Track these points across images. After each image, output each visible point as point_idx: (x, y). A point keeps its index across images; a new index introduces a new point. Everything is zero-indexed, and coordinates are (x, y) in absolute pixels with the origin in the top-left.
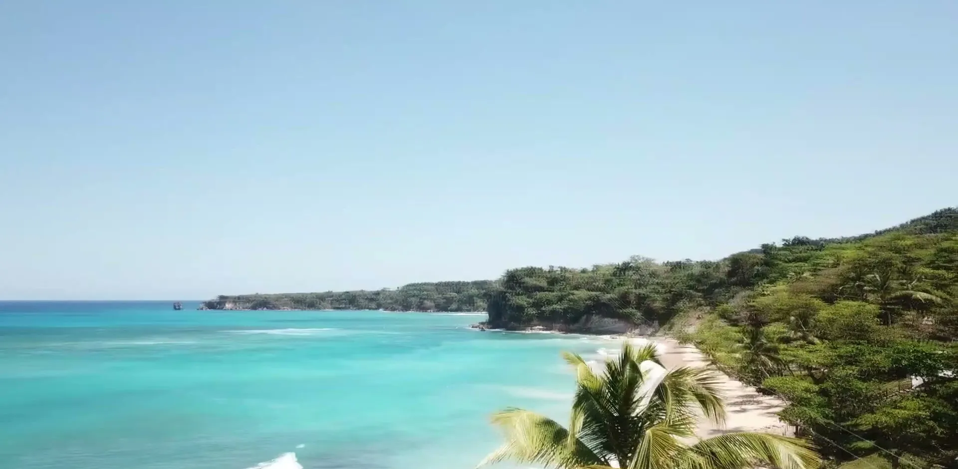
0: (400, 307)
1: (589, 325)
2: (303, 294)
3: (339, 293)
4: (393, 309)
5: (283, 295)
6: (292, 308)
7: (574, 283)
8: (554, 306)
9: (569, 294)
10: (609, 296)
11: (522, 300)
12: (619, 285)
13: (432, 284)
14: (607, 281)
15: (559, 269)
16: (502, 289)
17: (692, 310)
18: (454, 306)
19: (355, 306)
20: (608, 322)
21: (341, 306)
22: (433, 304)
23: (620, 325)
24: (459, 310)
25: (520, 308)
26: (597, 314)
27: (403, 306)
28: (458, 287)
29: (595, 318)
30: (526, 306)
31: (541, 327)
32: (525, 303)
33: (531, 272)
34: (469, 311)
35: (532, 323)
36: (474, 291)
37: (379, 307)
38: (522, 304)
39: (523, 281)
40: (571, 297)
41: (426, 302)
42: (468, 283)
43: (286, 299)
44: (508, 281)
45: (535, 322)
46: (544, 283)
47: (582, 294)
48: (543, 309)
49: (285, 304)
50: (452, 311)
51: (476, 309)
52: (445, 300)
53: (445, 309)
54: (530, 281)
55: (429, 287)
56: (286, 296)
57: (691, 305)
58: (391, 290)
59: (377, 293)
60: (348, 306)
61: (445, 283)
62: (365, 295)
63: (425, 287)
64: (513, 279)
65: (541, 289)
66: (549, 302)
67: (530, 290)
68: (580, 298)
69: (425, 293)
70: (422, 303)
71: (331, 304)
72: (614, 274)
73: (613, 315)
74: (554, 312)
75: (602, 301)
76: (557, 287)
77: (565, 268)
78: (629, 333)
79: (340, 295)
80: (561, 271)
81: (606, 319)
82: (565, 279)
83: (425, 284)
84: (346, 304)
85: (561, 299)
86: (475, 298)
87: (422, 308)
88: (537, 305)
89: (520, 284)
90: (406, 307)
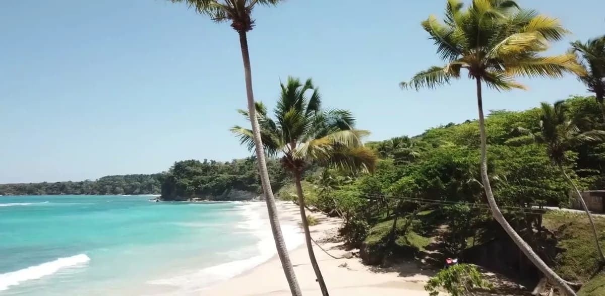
0: (98, 192)
1: (229, 196)
2: (24, 184)
3: (52, 184)
4: (93, 194)
5: (8, 184)
6: (14, 193)
7: (220, 170)
8: (207, 184)
9: (216, 177)
10: (242, 176)
11: (185, 181)
12: (248, 170)
13: (122, 176)
14: (242, 168)
15: (211, 162)
16: (172, 174)
17: (292, 183)
18: (137, 191)
19: (65, 192)
20: (241, 193)
21: (53, 192)
22: (122, 189)
23: (249, 194)
24: (141, 193)
25: (184, 187)
26: (234, 188)
27: (101, 192)
28: (141, 178)
29: (233, 191)
30: (188, 185)
31: (197, 198)
32: (187, 183)
33: (192, 163)
34: (148, 193)
35: (192, 196)
36: (152, 180)
37: (82, 193)
38: (184, 183)
39: (186, 168)
40: (218, 178)
41: (117, 188)
42: (148, 175)
43: (10, 188)
44: (175, 170)
45: (194, 195)
46: (200, 170)
47: (225, 176)
48: (199, 186)
49: (9, 192)
50: (136, 194)
51: (153, 193)
52: (131, 187)
53: (131, 193)
54: (192, 169)
55: (120, 178)
56: (11, 185)
57: (291, 180)
58: (92, 181)
59: (81, 183)
60: (59, 192)
61: (132, 176)
62: (72, 185)
63: (117, 178)
64: (180, 168)
65: (198, 174)
66: (203, 182)
67: (190, 175)
68: (224, 179)
69: (117, 182)
70: (114, 189)
71: (46, 190)
72: (246, 163)
73: (244, 188)
74: (206, 188)
75: (238, 180)
76: (208, 173)
77: (214, 161)
78: (253, 199)
79: (53, 185)
80: (212, 163)
81: (240, 191)
82: (214, 167)
83: (117, 176)
84: (57, 191)
85: (211, 180)
86: (153, 185)
87: (114, 192)
88: (196, 184)
89: (183, 171)
90: (103, 192)
